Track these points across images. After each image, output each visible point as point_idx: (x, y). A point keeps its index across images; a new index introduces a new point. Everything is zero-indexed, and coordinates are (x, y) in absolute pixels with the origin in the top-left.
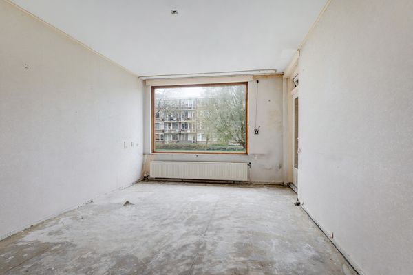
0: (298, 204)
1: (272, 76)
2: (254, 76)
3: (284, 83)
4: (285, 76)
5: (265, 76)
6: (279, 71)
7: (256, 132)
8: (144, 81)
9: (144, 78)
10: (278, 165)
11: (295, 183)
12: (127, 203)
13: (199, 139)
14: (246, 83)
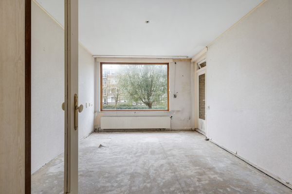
0: (208, 140)
1: (184, 60)
2: (174, 60)
3: (192, 65)
4: (192, 61)
5: (180, 60)
6: (189, 57)
7: (175, 96)
8: (95, 59)
9: (95, 57)
10: (188, 117)
11: (200, 128)
12: (101, 146)
13: (109, 101)
14: (168, 64)
